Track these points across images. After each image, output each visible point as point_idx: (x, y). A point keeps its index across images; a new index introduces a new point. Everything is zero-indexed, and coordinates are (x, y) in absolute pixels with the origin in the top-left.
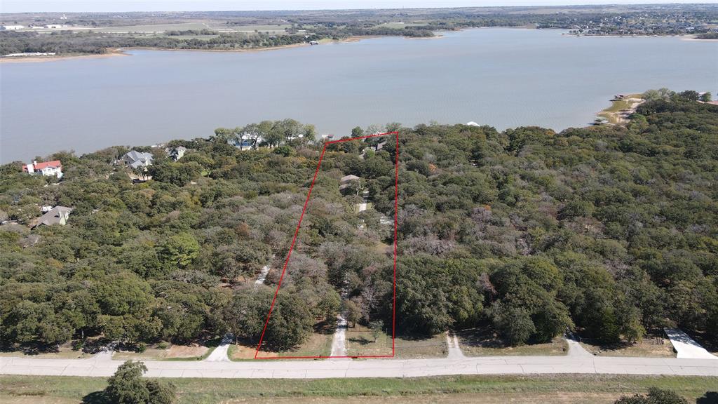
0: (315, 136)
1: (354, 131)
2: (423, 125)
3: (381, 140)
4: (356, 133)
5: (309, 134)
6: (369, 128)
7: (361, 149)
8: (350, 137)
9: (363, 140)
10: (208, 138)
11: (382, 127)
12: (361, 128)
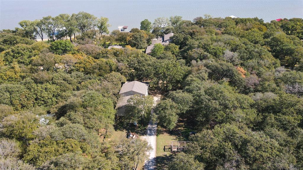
0: (108, 28)
1: (142, 23)
2: (201, 18)
3: (167, 31)
4: (145, 25)
5: (102, 27)
6: (156, 20)
7: (149, 42)
8: (139, 28)
9: (151, 32)
10: (14, 30)
11: (167, 20)
12: (149, 21)
